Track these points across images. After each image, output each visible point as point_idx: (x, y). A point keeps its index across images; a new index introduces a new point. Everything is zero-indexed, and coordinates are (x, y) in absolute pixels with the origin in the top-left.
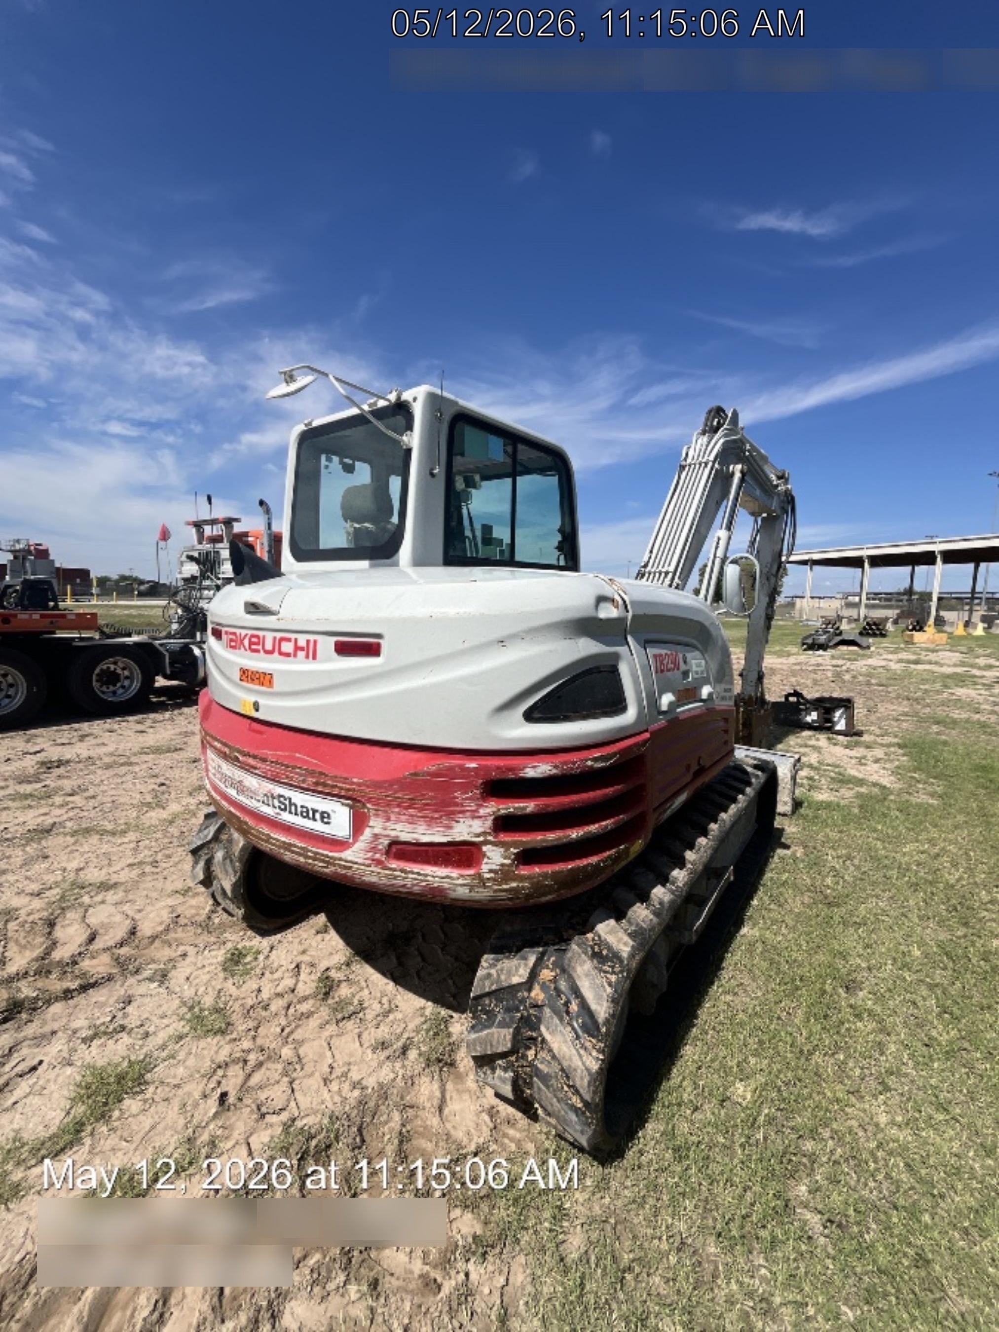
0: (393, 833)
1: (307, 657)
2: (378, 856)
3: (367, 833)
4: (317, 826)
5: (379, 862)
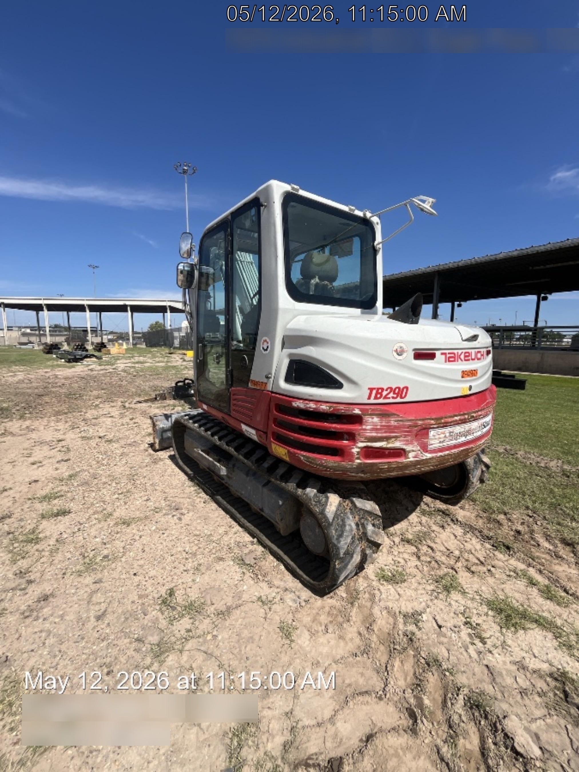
1: (483, 358)
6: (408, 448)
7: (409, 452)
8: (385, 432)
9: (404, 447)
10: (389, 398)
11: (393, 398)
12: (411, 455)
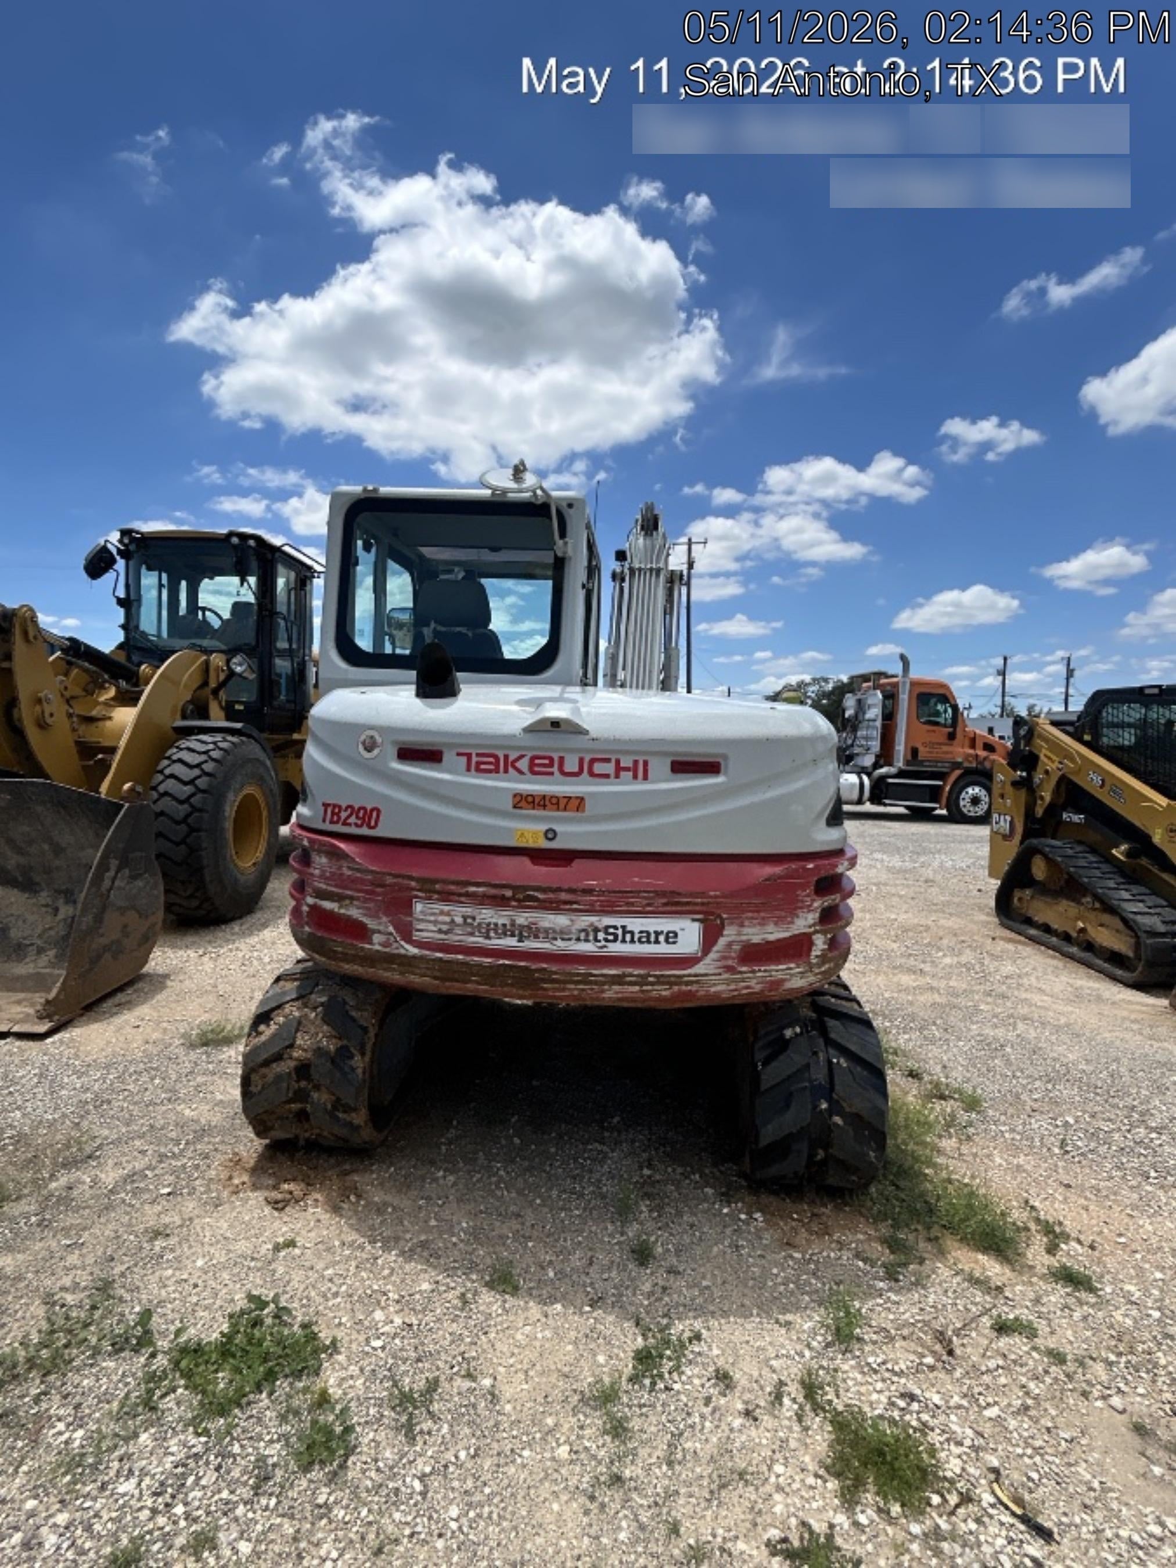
0: (744, 938)
1: (635, 777)
2: (730, 963)
3: (722, 942)
4: (662, 949)
5: (730, 969)
6: (371, 923)
7: (374, 932)
8: (336, 886)
9: (364, 920)
10: (350, 825)
11: (356, 825)
12: (377, 938)
